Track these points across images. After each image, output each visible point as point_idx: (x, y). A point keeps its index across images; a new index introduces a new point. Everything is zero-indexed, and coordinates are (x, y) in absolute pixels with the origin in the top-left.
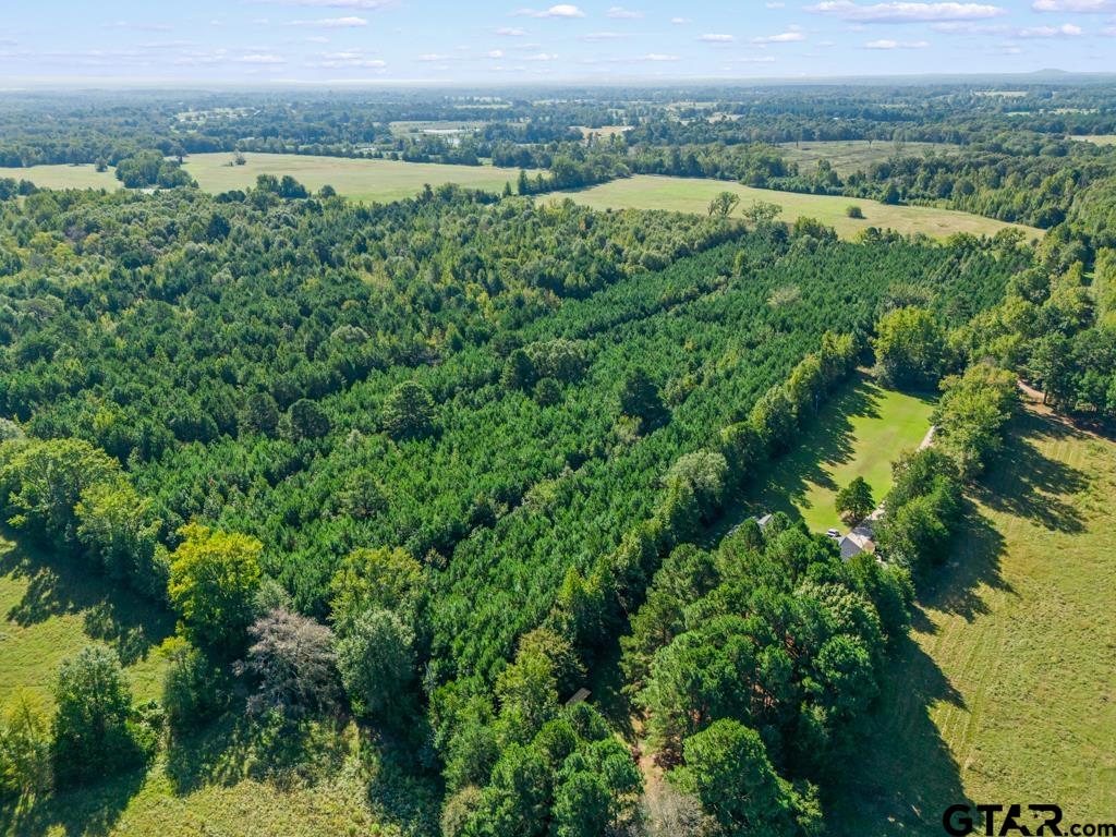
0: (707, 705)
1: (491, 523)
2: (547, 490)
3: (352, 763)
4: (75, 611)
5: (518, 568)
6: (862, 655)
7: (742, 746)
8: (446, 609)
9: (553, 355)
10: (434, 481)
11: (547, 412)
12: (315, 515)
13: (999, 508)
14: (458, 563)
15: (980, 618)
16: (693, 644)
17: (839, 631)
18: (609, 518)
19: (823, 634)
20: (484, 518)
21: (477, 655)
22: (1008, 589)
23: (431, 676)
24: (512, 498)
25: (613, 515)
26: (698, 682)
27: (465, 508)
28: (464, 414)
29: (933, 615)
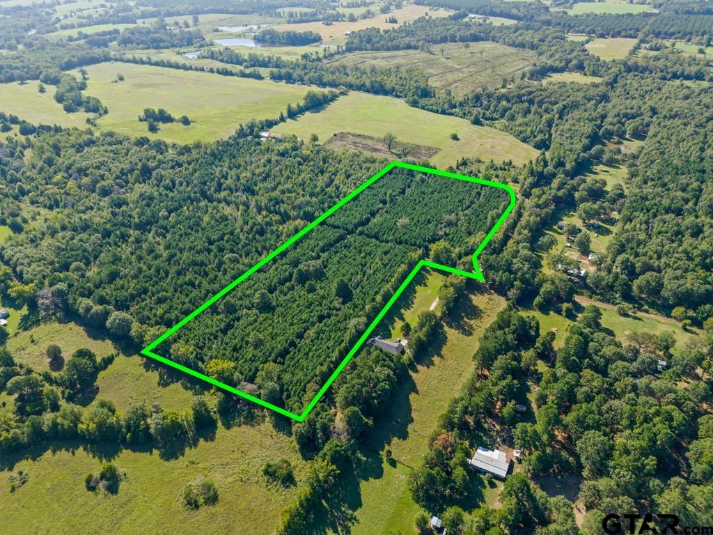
0: (348, 403)
1: (295, 346)
2: (312, 333)
3: (267, 419)
4: (177, 382)
5: (305, 363)
6: (387, 387)
7: (354, 412)
8: (286, 377)
9: (311, 268)
10: (276, 331)
11: (310, 296)
12: (241, 347)
13: (451, 327)
14: (287, 363)
15: (431, 367)
16: (347, 388)
17: (383, 381)
18: (330, 343)
19: (379, 382)
20: (293, 344)
21: (296, 391)
22: (442, 357)
23: (284, 396)
24: (300, 336)
25: (332, 342)
26: (347, 398)
27: (287, 341)
28: (282, 298)
29: (419, 367)
